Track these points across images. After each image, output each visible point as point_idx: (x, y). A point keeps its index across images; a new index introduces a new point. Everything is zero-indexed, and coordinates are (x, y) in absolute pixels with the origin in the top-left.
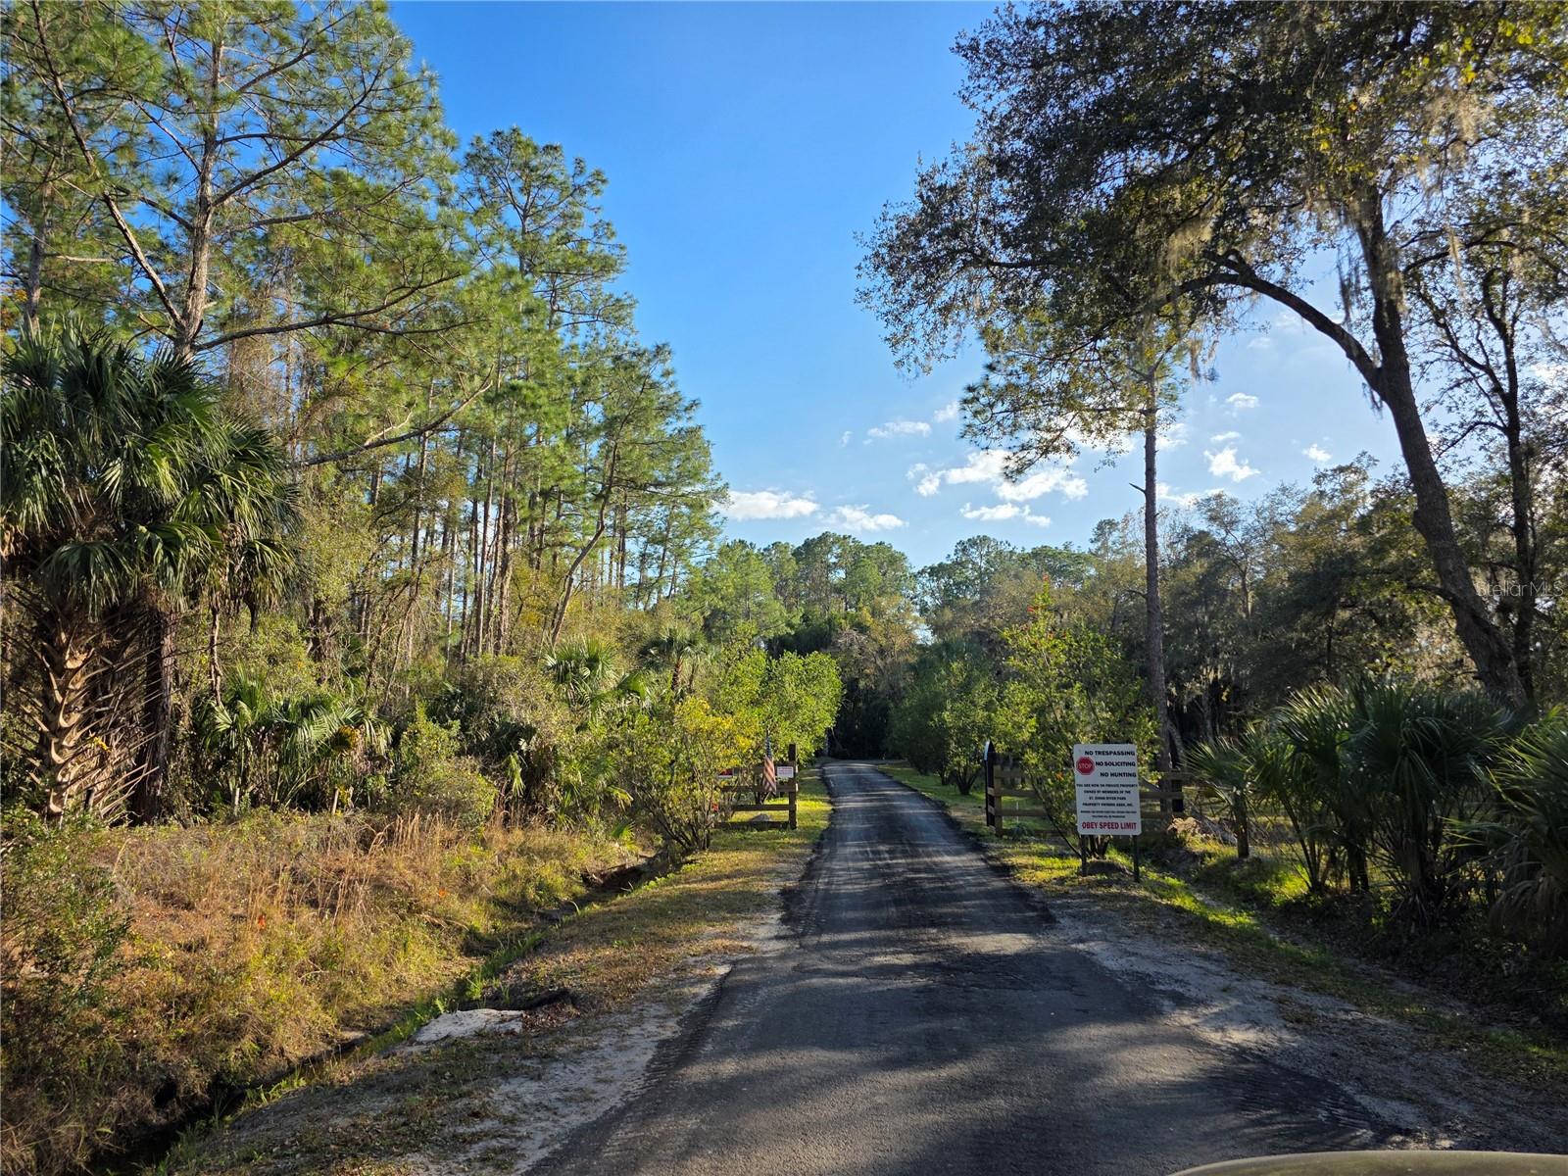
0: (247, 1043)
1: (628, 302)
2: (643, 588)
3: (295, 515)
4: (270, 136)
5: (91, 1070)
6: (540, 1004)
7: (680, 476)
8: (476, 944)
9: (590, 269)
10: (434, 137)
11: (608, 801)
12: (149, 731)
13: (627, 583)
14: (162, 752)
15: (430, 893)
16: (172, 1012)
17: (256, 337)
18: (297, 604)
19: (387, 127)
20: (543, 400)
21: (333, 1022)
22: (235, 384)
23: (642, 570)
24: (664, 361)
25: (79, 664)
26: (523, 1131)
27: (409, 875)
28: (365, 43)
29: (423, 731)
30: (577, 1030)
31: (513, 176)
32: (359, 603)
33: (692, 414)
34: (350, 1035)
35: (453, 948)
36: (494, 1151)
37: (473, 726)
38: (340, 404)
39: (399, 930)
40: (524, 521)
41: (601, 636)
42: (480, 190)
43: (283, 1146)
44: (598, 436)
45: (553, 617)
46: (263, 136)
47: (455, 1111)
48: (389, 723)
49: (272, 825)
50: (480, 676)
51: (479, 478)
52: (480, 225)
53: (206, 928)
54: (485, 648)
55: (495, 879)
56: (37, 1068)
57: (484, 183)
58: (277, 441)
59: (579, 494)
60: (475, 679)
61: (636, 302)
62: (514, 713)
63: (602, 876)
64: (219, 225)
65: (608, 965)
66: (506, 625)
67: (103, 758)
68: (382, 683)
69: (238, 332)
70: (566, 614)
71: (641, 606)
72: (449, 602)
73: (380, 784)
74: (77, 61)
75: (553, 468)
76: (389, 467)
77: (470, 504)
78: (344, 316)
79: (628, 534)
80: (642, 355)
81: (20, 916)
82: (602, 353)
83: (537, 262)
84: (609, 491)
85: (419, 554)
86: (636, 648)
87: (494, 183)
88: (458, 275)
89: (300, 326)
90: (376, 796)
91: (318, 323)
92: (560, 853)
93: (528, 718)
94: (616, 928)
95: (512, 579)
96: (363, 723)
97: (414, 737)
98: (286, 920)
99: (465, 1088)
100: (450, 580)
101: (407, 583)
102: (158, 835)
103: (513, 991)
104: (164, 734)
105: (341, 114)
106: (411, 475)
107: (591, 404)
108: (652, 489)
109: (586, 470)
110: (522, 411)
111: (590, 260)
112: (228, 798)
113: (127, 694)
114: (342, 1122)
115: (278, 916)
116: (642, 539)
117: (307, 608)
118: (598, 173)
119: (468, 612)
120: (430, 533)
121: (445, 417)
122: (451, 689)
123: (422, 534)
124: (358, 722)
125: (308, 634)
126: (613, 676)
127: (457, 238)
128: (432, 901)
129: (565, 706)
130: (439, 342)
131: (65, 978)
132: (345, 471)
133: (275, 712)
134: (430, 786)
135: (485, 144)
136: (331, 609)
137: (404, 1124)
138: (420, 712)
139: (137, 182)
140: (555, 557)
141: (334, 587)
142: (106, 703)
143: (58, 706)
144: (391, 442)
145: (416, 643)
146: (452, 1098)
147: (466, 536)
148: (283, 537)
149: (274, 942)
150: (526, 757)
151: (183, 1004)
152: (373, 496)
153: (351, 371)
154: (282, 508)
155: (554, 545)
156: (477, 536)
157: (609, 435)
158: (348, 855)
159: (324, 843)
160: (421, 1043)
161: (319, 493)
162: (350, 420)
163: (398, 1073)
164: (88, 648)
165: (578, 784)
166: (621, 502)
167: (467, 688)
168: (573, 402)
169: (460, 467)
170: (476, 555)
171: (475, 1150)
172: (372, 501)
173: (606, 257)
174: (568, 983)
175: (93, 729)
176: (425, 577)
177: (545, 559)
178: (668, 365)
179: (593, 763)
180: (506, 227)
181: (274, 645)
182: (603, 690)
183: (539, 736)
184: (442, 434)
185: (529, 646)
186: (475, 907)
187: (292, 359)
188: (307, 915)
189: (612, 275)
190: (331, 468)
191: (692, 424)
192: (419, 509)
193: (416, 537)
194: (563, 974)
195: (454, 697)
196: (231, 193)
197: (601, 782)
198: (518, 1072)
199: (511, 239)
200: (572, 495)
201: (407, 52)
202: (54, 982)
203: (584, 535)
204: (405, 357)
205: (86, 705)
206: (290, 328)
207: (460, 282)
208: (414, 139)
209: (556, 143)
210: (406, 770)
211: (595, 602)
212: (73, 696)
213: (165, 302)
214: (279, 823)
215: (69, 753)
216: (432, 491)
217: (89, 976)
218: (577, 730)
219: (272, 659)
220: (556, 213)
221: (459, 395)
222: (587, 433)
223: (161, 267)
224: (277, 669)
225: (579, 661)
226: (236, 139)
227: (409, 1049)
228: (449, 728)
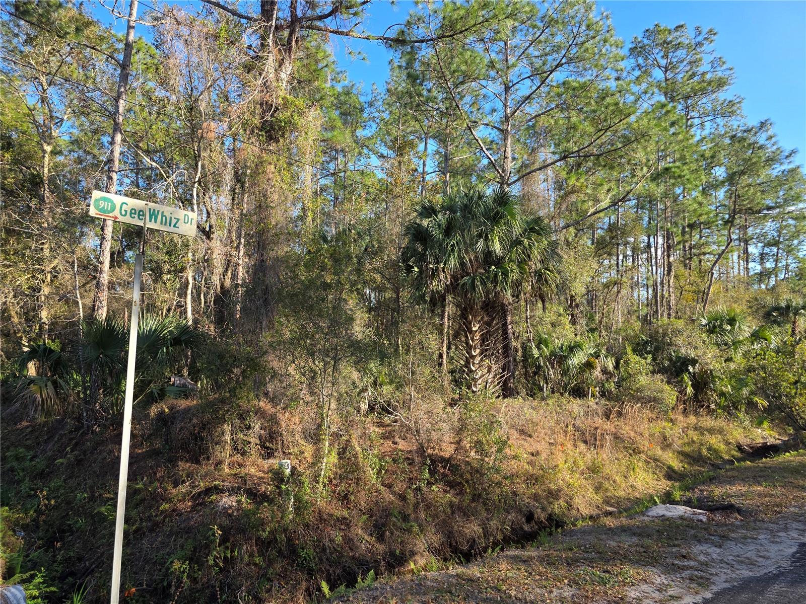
0: (562, 502)
1: (738, 100)
2: (763, 275)
3: (558, 255)
4: (532, 76)
5: (499, 500)
6: (717, 509)
7: (785, 200)
8: (673, 474)
9: (710, 88)
10: (611, 46)
11: (751, 405)
12: (505, 357)
13: (751, 273)
14: (512, 367)
15: (644, 444)
16: (529, 481)
17: (534, 173)
18: (562, 298)
19: (586, 50)
20: (686, 172)
21: (601, 500)
22: (525, 198)
23: (761, 263)
24: (767, 131)
25: (477, 328)
26: (713, 571)
27: (632, 434)
28: (571, 12)
29: (632, 360)
30: (742, 527)
31: (657, 51)
32: (591, 296)
33: (791, 159)
34: (609, 509)
35: (661, 475)
36: (697, 576)
37: (660, 358)
38: (573, 197)
39: (630, 461)
40: (679, 243)
41: (736, 306)
42: (638, 65)
43: (586, 547)
44: (723, 186)
45: (702, 296)
46: (529, 77)
47: (672, 552)
48: (613, 355)
49: (561, 402)
50: (661, 331)
51: (650, 223)
52: (640, 85)
53: (539, 447)
54: (662, 315)
55: (681, 442)
56: (480, 495)
57: (641, 61)
58: (546, 221)
59: (713, 222)
60: (658, 332)
61: (743, 99)
62: (683, 351)
63: (751, 448)
64: (514, 125)
65: (760, 495)
66: (673, 302)
67: (490, 368)
68: (607, 335)
69: (525, 173)
70: (711, 294)
71: (763, 286)
72: (639, 292)
73: (611, 386)
74: (454, 72)
75: (695, 210)
76: (600, 225)
77: (646, 238)
78: (573, 153)
79: (749, 242)
80: (750, 131)
81: (468, 431)
82: (722, 136)
83: (675, 94)
84: (734, 218)
85: (620, 268)
86: (761, 313)
87: (646, 59)
88: (629, 115)
89: (552, 163)
90: (610, 392)
91: (560, 160)
92: (721, 431)
93: (692, 354)
94: (764, 476)
95: (675, 276)
96: (599, 356)
97: (627, 363)
98: (573, 448)
99: (676, 542)
100: (638, 281)
101: (615, 283)
102: (516, 403)
103: (699, 500)
104: (511, 359)
105: (563, 52)
106: (612, 228)
107: (717, 168)
108: (765, 212)
109: (717, 208)
110: (672, 181)
111: (710, 83)
112: (541, 389)
113: (495, 341)
114: (613, 544)
115: (569, 445)
116: (760, 245)
117: (567, 300)
118: (711, 30)
119: (650, 297)
120: (625, 257)
121: (628, 193)
122: (644, 338)
123: (621, 257)
124: (597, 355)
125: (569, 312)
126: (747, 329)
127: (627, 96)
128: (646, 449)
129: (716, 348)
130: (622, 153)
131: (487, 459)
132: (579, 231)
133: (558, 350)
134: (638, 389)
135: (640, 39)
136: (578, 299)
137: (645, 552)
138: (629, 350)
139: (481, 117)
140: (700, 262)
141: (579, 288)
142: (488, 345)
143: (471, 346)
144: (601, 211)
145: (623, 313)
146: (669, 545)
147: (645, 256)
148: (553, 266)
149: (569, 458)
150: (693, 377)
151: (533, 479)
152: (593, 240)
153: (578, 179)
154: (552, 251)
155: (699, 255)
156: (651, 255)
157: (731, 184)
158: (599, 421)
159: (586, 413)
160: (648, 516)
161: (568, 243)
162: (579, 205)
163: (638, 527)
164: (479, 322)
165: (728, 392)
166: (743, 223)
167: (653, 338)
168: (705, 169)
169: (639, 219)
170: (652, 265)
171: (686, 574)
172: (593, 244)
173: (720, 78)
174: (733, 501)
175: (485, 356)
176: (624, 279)
177: (694, 263)
178: (770, 133)
179: (738, 379)
180: (655, 81)
181: (554, 318)
182: (741, 338)
183: (700, 364)
184: (628, 202)
185: (688, 313)
186: (671, 455)
187: (550, 179)
188: (582, 447)
189: (725, 88)
190: (572, 230)
191: (791, 166)
192: (618, 245)
193: (618, 259)
194: (730, 496)
195: (647, 342)
196: (517, 109)
197: (745, 392)
198: (706, 541)
199: (659, 87)
200: (708, 224)
201: (594, 8)
202: (483, 460)
203: (719, 246)
204: (605, 166)
205: (481, 346)
206: (548, 165)
207: (633, 118)
208: (601, 51)
209: (682, 23)
210: (624, 380)
211: (730, 287)
212: (476, 342)
213: (495, 167)
214: (565, 402)
215: (477, 366)
216: (624, 233)
217: (495, 460)
218: (725, 361)
219: (553, 325)
220: (685, 63)
221: (635, 180)
222: (716, 186)
223: (491, 152)
224: (556, 329)
225: (722, 321)
226: (517, 83)
227: (643, 518)
228: (645, 358)
